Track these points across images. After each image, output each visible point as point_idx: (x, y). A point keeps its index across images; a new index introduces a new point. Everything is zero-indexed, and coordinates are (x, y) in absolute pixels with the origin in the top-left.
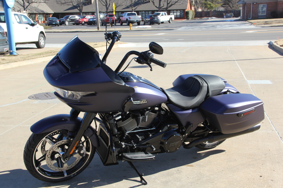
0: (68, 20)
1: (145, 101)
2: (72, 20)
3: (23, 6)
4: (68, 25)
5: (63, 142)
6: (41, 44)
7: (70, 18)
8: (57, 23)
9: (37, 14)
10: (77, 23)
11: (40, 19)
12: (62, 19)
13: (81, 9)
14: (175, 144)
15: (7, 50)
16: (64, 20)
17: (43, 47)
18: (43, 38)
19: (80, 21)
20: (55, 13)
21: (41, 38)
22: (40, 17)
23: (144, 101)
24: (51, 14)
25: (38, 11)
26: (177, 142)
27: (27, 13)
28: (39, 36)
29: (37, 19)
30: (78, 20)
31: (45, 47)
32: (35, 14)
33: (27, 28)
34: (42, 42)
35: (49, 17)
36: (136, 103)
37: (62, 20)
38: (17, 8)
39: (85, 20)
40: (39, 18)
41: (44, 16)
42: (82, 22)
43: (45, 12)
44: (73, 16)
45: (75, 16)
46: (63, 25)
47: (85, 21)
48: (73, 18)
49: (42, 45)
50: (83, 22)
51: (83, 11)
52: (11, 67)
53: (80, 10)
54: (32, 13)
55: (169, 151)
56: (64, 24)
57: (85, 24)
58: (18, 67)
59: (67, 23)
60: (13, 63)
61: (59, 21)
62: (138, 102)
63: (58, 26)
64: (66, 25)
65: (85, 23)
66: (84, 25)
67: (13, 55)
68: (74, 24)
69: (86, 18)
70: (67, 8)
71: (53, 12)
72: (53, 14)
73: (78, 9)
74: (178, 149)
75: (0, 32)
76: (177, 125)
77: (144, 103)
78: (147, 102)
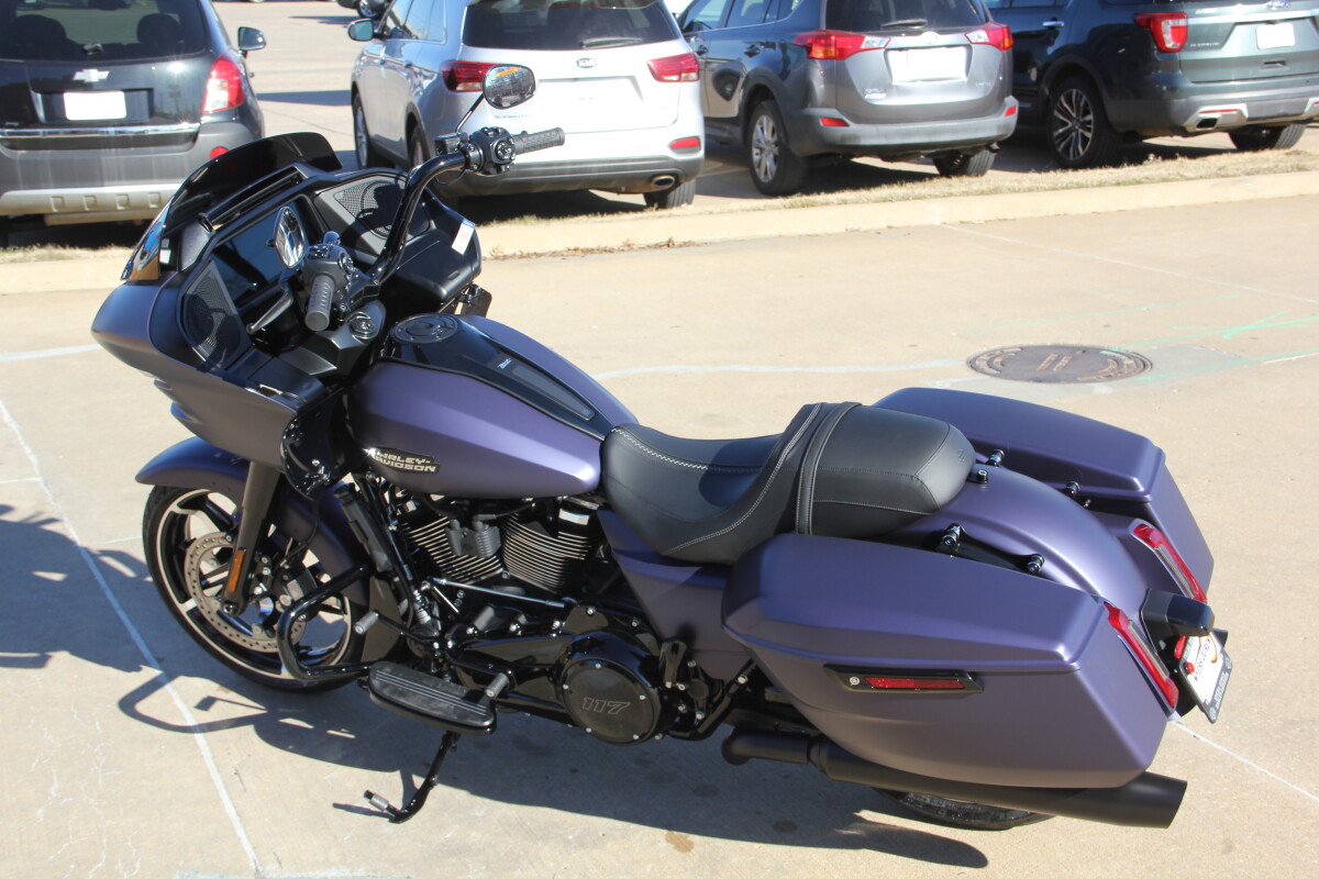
1: (424, 464)
23: (418, 461)
26: (618, 704)
52: (1252, 196)
55: (589, 730)
62: (392, 460)
74: (636, 737)
75: (1313, 19)
76: (634, 624)
77: (423, 472)
78: (433, 469)
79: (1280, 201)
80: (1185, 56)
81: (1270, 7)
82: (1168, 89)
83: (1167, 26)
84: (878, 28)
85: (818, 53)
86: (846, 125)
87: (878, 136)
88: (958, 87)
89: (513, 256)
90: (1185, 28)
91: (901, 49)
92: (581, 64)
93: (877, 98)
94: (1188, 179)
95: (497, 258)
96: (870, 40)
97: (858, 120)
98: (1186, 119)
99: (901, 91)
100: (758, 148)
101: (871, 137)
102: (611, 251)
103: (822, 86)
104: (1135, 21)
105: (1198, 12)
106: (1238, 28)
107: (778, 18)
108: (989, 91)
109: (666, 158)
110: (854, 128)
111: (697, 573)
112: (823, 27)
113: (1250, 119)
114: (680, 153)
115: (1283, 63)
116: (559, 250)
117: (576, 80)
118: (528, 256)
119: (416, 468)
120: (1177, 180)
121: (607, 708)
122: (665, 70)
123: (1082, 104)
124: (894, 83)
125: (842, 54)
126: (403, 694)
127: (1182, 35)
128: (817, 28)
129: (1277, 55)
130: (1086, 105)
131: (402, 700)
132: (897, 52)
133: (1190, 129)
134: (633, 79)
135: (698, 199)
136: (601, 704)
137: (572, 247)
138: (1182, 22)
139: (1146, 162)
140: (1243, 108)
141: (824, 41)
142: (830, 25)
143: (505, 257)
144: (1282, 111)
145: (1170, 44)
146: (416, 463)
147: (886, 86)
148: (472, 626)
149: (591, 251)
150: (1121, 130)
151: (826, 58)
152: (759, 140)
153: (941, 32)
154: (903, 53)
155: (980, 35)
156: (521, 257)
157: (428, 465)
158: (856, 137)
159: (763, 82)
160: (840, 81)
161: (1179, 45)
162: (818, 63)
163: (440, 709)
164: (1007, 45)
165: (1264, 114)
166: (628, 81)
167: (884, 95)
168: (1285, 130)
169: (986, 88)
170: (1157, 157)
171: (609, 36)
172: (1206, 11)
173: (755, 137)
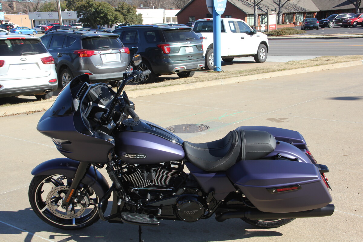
0: (334, 20)
1: (143, 156)
2: (339, 21)
3: (278, 4)
4: (333, 28)
5: (62, 187)
6: (261, 57)
7: (337, 18)
8: (316, 25)
9: (295, 13)
10: (346, 25)
11: (300, 20)
12: (325, 19)
13: (358, 4)
14: (192, 213)
15: (202, 66)
16: (328, 21)
17: (263, 60)
18: (264, 50)
19: (351, 22)
20: (320, 10)
21: (262, 50)
22: (300, 17)
23: (141, 155)
24: (315, 12)
25: (298, 10)
26: (194, 211)
27: (276, 14)
28: (259, 47)
29: (295, 19)
30: (348, 20)
31: (266, 61)
32: (294, 14)
33: (242, 38)
34: (263, 54)
35: (312, 17)
36: (131, 156)
37: (325, 21)
38: (271, 7)
39: (358, 20)
40: (298, 18)
41: (305, 16)
42: (353, 23)
43: (306, 10)
44: (342, 15)
45: (345, 15)
46: (325, 27)
47: (358, 22)
48: (342, 17)
49: (263, 58)
50: (355, 23)
51: (360, 7)
52: (194, 88)
53: (356, 5)
54: (290, 12)
55: (184, 220)
56: (327, 26)
57: (358, 26)
58: (202, 88)
59: (331, 25)
60: (197, 83)
61: (318, 23)
62: (133, 156)
63: (318, 29)
64: (329, 27)
65: (358, 23)
66: (356, 27)
67: (217, 71)
68: (342, 26)
69: (360, 17)
70: (339, 4)
71: (318, 10)
72: (318, 12)
73: (354, 4)
74: (198, 219)
75: (196, 46)
76: (197, 190)
77: (142, 158)
78: (145, 157)
79: (201, 88)
80: (171, 55)
81: (187, 43)
82: (167, 63)
83: (166, 47)
84: (97, 49)
85: (81, 55)
86: (92, 74)
87: (100, 77)
88: (119, 64)
89: (11, 115)
90: (170, 48)
91: (104, 54)
92: (22, 59)
93: (100, 67)
94: (180, 84)
95: (6, 116)
96: (96, 52)
97: (95, 73)
98: (172, 70)
99: (105, 65)
100: (63, 82)
101: (99, 77)
102: (40, 112)
103: (83, 64)
104: (157, 46)
105: (172, 44)
106: (181, 48)
107: (67, 47)
108: (126, 65)
109: (48, 85)
110: (94, 75)
111: (216, 174)
112: (82, 49)
113: (186, 70)
114: (52, 83)
115: (192, 56)
116: (24, 112)
117: (21, 64)
118: (15, 114)
119: (140, 158)
120: (177, 85)
121: (191, 213)
122: (45, 61)
123: (145, 67)
124: (103, 63)
125: (89, 56)
126: (133, 219)
127: (169, 50)
128: (80, 49)
129: (190, 54)
130: (146, 67)
131: (134, 221)
132: (103, 55)
133: (173, 73)
134: (37, 64)
135: (53, 96)
136: (189, 212)
137: (28, 111)
138: (168, 47)
139: (164, 81)
140: (185, 67)
141: (83, 52)
142: (84, 48)
143: (9, 115)
144: (193, 68)
145: (167, 52)
146: (140, 156)
147: (102, 64)
148: (148, 199)
149: (34, 112)
150: (156, 73)
151: (84, 57)
152: (64, 80)
153: (113, 50)
154: (105, 55)
155: (123, 50)
156: (14, 115)
157: (144, 156)
158: (95, 77)
159: (65, 64)
160: (88, 63)
161: (169, 52)
162: (82, 58)
163: (145, 221)
164: (129, 52)
165: (189, 68)
166: (36, 64)
167: (101, 66)
168: (191, 72)
169: (125, 64)
170: (166, 80)
171: (29, 52)
172: (174, 44)
173: (63, 79)
